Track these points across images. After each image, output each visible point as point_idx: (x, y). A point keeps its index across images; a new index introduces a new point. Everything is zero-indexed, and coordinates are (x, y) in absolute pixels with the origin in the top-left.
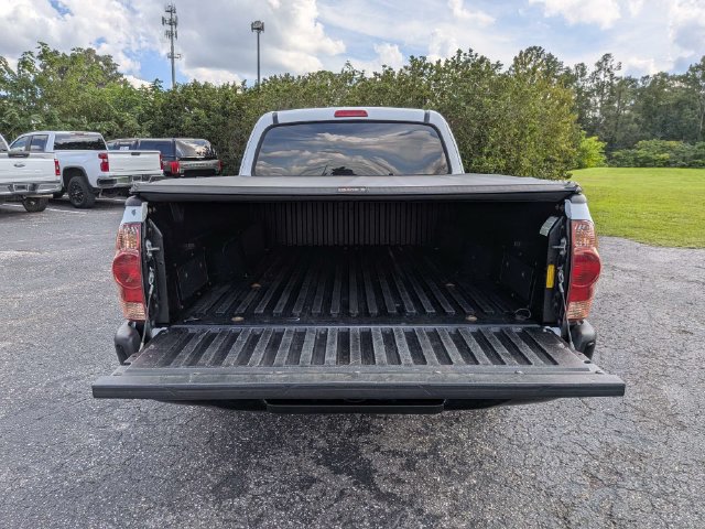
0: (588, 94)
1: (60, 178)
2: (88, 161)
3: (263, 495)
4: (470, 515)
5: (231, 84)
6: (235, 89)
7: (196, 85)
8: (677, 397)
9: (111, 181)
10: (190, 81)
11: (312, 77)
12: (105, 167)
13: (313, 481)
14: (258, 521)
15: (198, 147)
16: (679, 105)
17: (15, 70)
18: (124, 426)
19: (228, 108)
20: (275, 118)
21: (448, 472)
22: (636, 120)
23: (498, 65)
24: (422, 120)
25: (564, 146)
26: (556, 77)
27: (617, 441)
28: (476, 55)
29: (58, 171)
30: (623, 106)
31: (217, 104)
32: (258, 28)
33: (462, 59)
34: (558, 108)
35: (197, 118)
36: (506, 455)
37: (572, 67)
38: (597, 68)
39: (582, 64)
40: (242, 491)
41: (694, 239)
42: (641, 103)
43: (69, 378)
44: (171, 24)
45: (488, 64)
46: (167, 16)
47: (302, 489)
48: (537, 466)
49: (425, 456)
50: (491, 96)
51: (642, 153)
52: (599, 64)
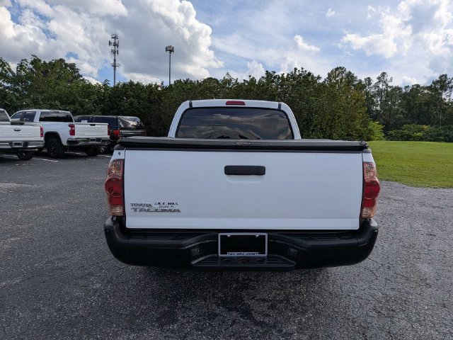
0: (372, 96)
1: (42, 139)
2: (62, 129)
3: (187, 323)
4: (309, 332)
5: (154, 83)
6: (157, 87)
7: (131, 83)
8: (426, 269)
9: (76, 142)
10: (128, 81)
11: (205, 81)
12: (72, 133)
13: (216, 315)
14: (185, 337)
15: (132, 122)
16: (427, 104)
17: (15, 71)
18: (98, 286)
19: (152, 98)
20: (191, 104)
21: (295, 310)
22: (402, 112)
23: (319, 78)
24: (277, 107)
25: (358, 127)
26: (353, 85)
27: (392, 293)
28: (306, 71)
29: (42, 134)
30: (394, 103)
31: (144, 95)
32: (170, 50)
33: (297, 73)
34: (355, 104)
35: (132, 104)
36: (328, 301)
37: (363, 80)
38: (378, 80)
39: (369, 78)
40: (175, 321)
41: (437, 183)
42: (405, 102)
43: (59, 259)
44: (115, 46)
45: (313, 76)
46: (113, 41)
47: (210, 320)
48: (347, 307)
49: (281, 302)
50: (314, 96)
51: (406, 132)
52: (379, 78)
